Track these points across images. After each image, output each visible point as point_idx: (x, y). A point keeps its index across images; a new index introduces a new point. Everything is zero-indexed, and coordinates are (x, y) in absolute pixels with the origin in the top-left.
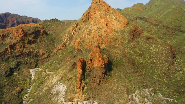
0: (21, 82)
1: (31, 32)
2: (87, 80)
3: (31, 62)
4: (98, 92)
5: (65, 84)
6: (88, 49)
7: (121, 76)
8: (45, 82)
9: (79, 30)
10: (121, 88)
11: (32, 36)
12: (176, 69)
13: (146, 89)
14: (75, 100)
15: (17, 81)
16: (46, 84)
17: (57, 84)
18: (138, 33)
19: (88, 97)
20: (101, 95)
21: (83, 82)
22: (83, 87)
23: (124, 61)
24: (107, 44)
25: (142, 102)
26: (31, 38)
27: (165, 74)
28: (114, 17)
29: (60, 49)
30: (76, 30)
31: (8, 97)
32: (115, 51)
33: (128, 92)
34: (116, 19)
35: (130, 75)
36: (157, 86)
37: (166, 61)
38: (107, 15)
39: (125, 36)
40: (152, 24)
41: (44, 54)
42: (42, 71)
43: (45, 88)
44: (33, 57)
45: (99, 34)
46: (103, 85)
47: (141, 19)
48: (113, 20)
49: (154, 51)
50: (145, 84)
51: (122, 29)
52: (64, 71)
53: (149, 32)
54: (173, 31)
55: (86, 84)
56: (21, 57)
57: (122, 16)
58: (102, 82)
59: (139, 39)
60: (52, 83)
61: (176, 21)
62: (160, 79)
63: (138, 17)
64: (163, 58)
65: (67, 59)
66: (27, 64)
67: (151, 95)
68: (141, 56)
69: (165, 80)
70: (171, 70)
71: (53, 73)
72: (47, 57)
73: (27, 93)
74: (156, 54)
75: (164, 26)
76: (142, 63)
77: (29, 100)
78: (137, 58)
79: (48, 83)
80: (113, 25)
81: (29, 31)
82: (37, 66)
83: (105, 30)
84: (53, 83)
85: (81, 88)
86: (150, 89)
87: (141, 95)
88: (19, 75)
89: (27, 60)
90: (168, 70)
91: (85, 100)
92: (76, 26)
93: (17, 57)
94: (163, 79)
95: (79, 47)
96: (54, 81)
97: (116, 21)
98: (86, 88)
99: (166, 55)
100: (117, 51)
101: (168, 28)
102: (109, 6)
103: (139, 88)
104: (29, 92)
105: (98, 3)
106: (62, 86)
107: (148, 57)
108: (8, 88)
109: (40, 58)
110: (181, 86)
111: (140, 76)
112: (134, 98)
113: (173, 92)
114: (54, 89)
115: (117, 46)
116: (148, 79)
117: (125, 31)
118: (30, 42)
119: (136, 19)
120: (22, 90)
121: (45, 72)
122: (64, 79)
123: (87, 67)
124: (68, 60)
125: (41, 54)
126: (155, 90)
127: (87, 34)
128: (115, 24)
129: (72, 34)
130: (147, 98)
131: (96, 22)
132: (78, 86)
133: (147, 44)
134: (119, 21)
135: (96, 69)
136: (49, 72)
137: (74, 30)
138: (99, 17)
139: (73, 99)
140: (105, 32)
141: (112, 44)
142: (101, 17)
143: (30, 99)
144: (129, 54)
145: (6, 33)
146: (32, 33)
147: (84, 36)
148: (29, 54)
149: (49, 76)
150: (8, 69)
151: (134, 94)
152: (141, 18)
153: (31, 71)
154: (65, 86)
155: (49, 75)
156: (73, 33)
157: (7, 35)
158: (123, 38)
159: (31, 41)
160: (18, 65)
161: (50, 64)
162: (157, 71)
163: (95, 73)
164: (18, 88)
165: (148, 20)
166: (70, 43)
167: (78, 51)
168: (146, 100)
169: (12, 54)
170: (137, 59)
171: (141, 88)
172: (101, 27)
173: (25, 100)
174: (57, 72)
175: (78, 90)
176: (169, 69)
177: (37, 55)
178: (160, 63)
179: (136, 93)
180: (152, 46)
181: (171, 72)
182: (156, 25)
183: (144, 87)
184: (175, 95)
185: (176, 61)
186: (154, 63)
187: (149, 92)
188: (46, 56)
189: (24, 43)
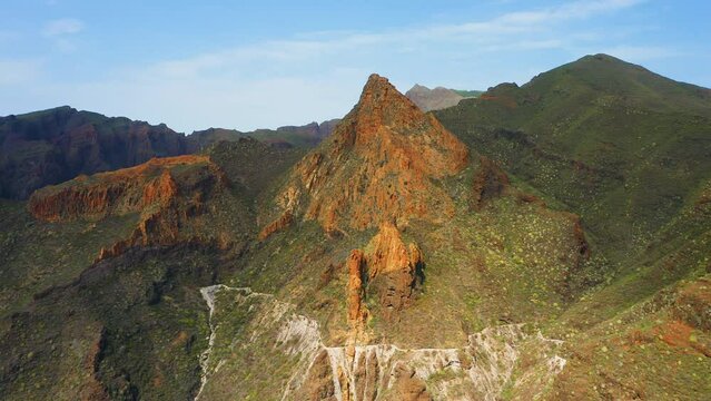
0: (187, 321)
1: (193, 181)
2: (372, 302)
3: (201, 269)
4: (397, 326)
5: (313, 317)
6: (362, 229)
7: (448, 294)
8: (251, 319)
9: (328, 174)
10: (450, 318)
11: (198, 195)
12: (586, 279)
13: (510, 326)
14: (350, 342)
15: (174, 317)
16: (254, 324)
17: (291, 319)
18: (496, 183)
19: (376, 337)
20: (406, 331)
21: (364, 304)
22: (366, 316)
23: (458, 260)
24: (412, 216)
25: (499, 350)
26: (194, 199)
27: (558, 291)
28: (427, 139)
29: (277, 231)
30: (319, 174)
31: (165, 355)
32: (434, 235)
33: (466, 329)
34: (434, 144)
35: (472, 294)
36: (536, 319)
37: (563, 260)
38: (410, 133)
39: (459, 193)
40: (541, 155)
41: (231, 245)
42: (235, 292)
43: (255, 333)
44: (203, 253)
45: (390, 190)
46: (409, 312)
47: (511, 136)
48: (427, 147)
49: (535, 235)
50: (506, 314)
51: (451, 173)
52: (301, 288)
53: (531, 178)
54: (597, 178)
55: (370, 309)
56: (175, 254)
57: (452, 137)
58: (405, 305)
59: (497, 203)
60: (273, 319)
61: (607, 148)
62: (544, 303)
63: (503, 132)
64: (556, 251)
65: (303, 259)
66: (190, 273)
67: (520, 338)
68: (502, 248)
69: (555, 304)
70: (574, 282)
71: (268, 295)
72: (241, 255)
73: (207, 348)
74: (539, 241)
75: (573, 162)
76: (503, 265)
77: (217, 363)
78: (491, 252)
79: (262, 319)
80: (427, 162)
81: (186, 178)
82: (218, 281)
83: (406, 180)
84: (277, 320)
85: (361, 318)
86: (519, 326)
87: (495, 338)
88: (175, 302)
89: (189, 261)
90: (566, 281)
91: (370, 343)
92: (319, 164)
93: (164, 253)
94: (552, 302)
95: (335, 226)
96: (278, 315)
97: (434, 151)
98: (370, 318)
99: (563, 243)
100: (437, 234)
101: (582, 167)
102: (414, 107)
103: (493, 323)
104: (211, 343)
105: (382, 98)
106: (306, 321)
107: (521, 250)
108: (160, 332)
109: (222, 258)
110: (586, 312)
111: (497, 294)
112: (479, 340)
113: (567, 326)
114: (284, 332)
115: (439, 221)
116: (516, 303)
117: (459, 180)
118: (192, 212)
119: (496, 137)
120: (193, 339)
121: (243, 293)
122: (307, 305)
123: (371, 273)
124: (306, 261)
125: (225, 245)
126: (531, 327)
127: (355, 190)
128: (432, 161)
129: (308, 186)
130: (511, 344)
131: (379, 156)
132: (354, 313)
133: (520, 216)
134: (442, 150)
135: (390, 275)
136: (256, 294)
137: (311, 176)
138: (389, 141)
139: (344, 341)
140: (406, 183)
141: (426, 216)
142: (393, 142)
143: (219, 359)
144: (469, 243)
145: (115, 185)
146: (197, 186)
147: (347, 193)
148: (194, 245)
149: (260, 303)
150: (150, 284)
151: (479, 334)
152: (509, 133)
153: (204, 291)
154: (314, 323)
155: (257, 301)
156: (312, 184)
157: (121, 191)
158: (453, 198)
159: (194, 207)
160: (170, 274)
161: (255, 274)
162: (540, 283)
163: (390, 284)
164: (183, 335)
165: (530, 139)
166: (303, 214)
167: (332, 236)
168: (508, 346)
169: (151, 245)
170: (490, 256)
171: (498, 322)
172: (395, 171)
173: (205, 363)
174: (282, 292)
175: (354, 322)
176: (569, 278)
177: (213, 248)
178: (549, 266)
179: (484, 331)
180: (531, 220)
181: (572, 286)
182: (553, 158)
183: (504, 320)
184: (569, 332)
185: (588, 260)
186: (535, 265)
187: (515, 330)
188: (237, 250)
189: (177, 213)
